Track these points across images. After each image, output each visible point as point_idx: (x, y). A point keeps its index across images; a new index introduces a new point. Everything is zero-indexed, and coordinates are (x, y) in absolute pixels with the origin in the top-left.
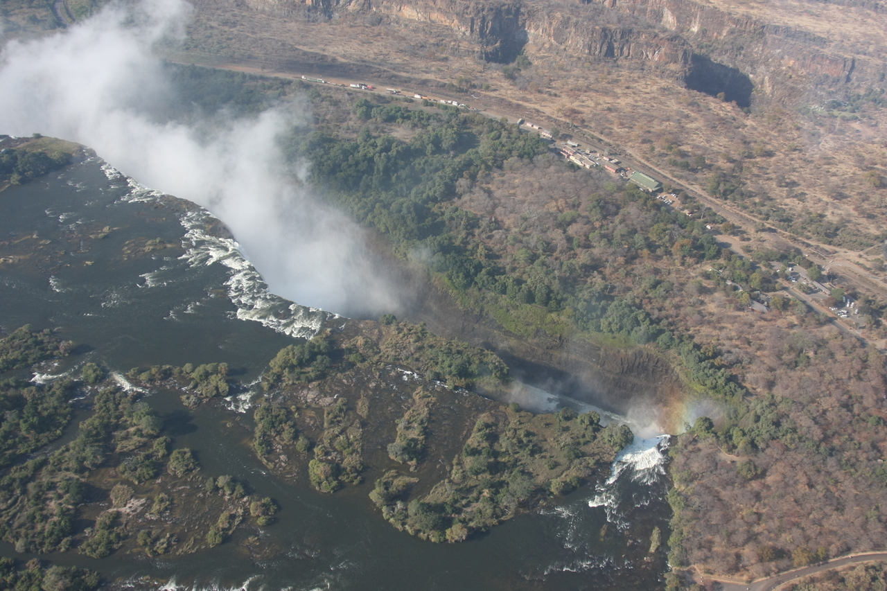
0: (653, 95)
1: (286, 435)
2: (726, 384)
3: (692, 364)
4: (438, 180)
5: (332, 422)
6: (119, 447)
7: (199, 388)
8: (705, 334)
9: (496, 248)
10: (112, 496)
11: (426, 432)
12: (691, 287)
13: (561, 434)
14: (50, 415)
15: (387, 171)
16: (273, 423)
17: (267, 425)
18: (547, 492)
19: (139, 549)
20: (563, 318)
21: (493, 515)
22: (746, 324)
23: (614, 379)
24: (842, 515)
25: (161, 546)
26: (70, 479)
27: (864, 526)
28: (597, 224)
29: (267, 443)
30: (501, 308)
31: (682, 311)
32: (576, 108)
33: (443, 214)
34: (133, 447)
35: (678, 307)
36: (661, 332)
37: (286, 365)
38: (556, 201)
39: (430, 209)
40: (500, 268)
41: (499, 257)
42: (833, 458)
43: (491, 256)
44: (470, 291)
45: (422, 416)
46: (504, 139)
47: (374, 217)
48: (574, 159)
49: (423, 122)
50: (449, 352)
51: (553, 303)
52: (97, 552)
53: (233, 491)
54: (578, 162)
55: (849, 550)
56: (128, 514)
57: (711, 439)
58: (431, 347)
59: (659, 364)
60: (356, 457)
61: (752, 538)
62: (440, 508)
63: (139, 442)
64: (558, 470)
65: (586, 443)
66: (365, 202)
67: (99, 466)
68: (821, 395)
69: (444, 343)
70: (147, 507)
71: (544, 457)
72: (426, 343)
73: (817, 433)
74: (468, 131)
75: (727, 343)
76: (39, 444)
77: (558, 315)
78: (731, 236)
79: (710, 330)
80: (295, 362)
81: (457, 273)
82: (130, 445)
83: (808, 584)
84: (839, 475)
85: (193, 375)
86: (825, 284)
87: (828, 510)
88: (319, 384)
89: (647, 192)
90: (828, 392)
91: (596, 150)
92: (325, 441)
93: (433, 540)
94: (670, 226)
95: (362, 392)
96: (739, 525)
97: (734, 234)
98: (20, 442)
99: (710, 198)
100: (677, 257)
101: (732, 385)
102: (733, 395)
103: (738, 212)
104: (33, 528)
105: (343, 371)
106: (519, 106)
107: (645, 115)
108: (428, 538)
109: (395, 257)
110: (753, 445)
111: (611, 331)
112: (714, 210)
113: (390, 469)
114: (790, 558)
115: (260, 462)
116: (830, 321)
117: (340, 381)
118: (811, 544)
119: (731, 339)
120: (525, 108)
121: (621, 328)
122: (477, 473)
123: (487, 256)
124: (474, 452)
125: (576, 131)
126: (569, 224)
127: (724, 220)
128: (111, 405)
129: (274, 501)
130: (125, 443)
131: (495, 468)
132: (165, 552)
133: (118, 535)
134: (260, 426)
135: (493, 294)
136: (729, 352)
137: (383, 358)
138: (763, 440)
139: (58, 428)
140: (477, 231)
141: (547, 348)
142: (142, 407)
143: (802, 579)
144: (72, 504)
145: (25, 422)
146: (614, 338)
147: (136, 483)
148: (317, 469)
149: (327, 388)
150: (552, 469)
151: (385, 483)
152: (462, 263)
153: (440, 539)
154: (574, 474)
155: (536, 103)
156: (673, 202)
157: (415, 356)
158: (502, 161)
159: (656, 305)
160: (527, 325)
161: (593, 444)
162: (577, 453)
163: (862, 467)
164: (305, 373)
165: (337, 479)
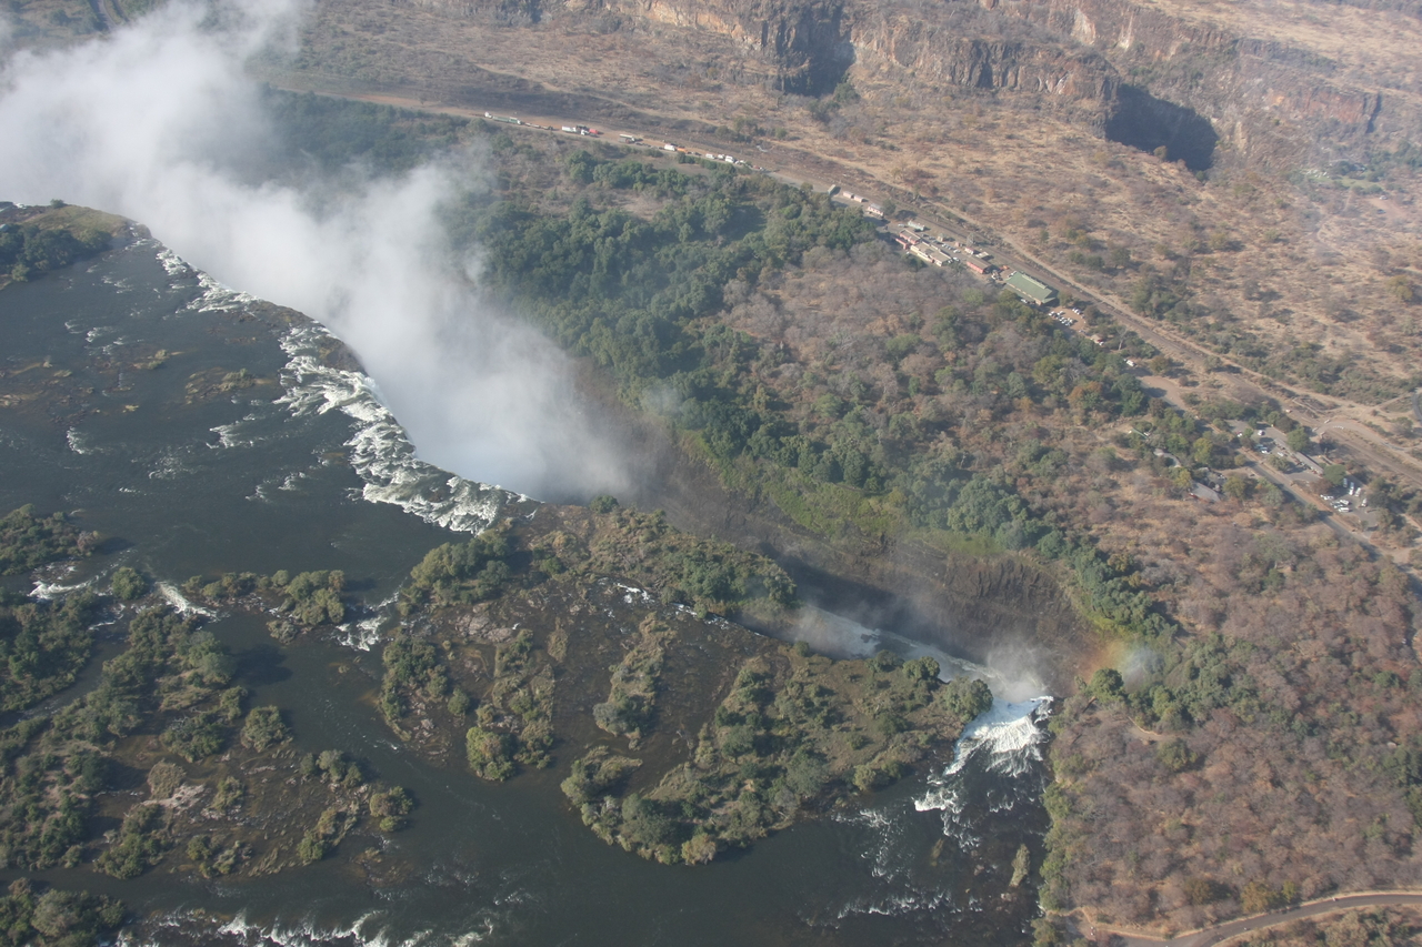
0: (1050, 149)
1: (432, 688)
2: (1146, 617)
3: (1092, 584)
4: (694, 281)
5: (507, 668)
6: (165, 702)
7: (298, 610)
8: (1117, 535)
9: (784, 392)
10: (150, 781)
11: (658, 686)
12: (1096, 459)
13: (876, 693)
14: (58, 650)
15: (614, 267)
16: (412, 668)
17: (402, 671)
18: (849, 786)
19: (190, 866)
20: (887, 506)
21: (759, 821)
22: (1183, 520)
23: (968, 606)
24: (1325, 831)
25: (224, 861)
26: (86, 751)
27: (1360, 849)
28: (949, 356)
29: (402, 699)
30: (788, 489)
31: (1081, 498)
32: (925, 169)
33: (701, 336)
34: (187, 703)
35: (1073, 491)
36: (1045, 530)
37: (437, 575)
38: (885, 317)
39: (680, 328)
40: (789, 425)
41: (788, 407)
42: (1315, 739)
43: (775, 404)
44: (739, 460)
45: (652, 661)
46: (805, 218)
47: (589, 340)
48: (918, 251)
49: (675, 188)
50: (700, 559)
51: (872, 482)
52: (122, 869)
53: (344, 775)
54: (923, 256)
55: (1334, 887)
56: (175, 810)
57: (1117, 704)
58: (672, 549)
59: (1040, 583)
60: (543, 724)
61: (1176, 865)
62: (673, 808)
63: (198, 694)
64: (868, 750)
65: (916, 708)
66: (578, 317)
67: (131, 733)
68: (1300, 637)
69: (693, 544)
70: (206, 798)
71: (846, 729)
72: (665, 542)
73: (1290, 697)
74: (748, 203)
75: (1150, 549)
76: (38, 696)
77: (880, 501)
78: (1167, 378)
79: (1125, 529)
80: (451, 570)
81: (719, 431)
82: (182, 699)
83: (1265, 941)
84: (1324, 766)
85: (288, 589)
86: (1313, 458)
87: (1302, 822)
88: (490, 607)
89: (1032, 305)
90: (1311, 632)
91: (953, 236)
92: (495, 698)
93: (661, 859)
94: (1066, 361)
95: (558, 620)
96: (1156, 845)
97: (1172, 374)
98: (8, 692)
99: (1134, 316)
100: (1077, 411)
101: (1156, 617)
102: (1157, 634)
103: (1179, 339)
104: (23, 829)
105: (529, 586)
106: (832, 164)
107: (1037, 181)
108: (653, 856)
109: (622, 404)
110: (1185, 715)
111: (964, 528)
112: (1140, 336)
113: (597, 744)
114: (1237, 899)
115: (389, 730)
116: (1321, 516)
117: (524, 602)
118: (1272, 877)
119: (1157, 544)
120: (842, 168)
121: (980, 524)
122: (736, 753)
123: (769, 405)
124: (734, 719)
125: (923, 205)
126: (904, 355)
127: (1155, 352)
128: (155, 635)
129: (409, 793)
130: (174, 696)
131: (765, 746)
132: (230, 872)
133: (157, 844)
134: (392, 671)
135: (777, 467)
136: (1154, 565)
137: (594, 567)
138: (1202, 708)
139: (69, 670)
140: (754, 365)
141: (862, 554)
142: (203, 638)
143: (1255, 933)
144: (87, 793)
145: (17, 660)
146: (969, 539)
147: (190, 760)
148: (479, 743)
149: (502, 614)
150: (858, 748)
151: (588, 767)
152: (728, 416)
153: (672, 858)
154: (894, 758)
155: (860, 160)
156: (1075, 321)
157: (646, 564)
158: (800, 252)
159: (1038, 487)
160: (830, 517)
161: (926, 710)
162: (900, 723)
163: (1362, 754)
164: (467, 588)
165: (510, 759)
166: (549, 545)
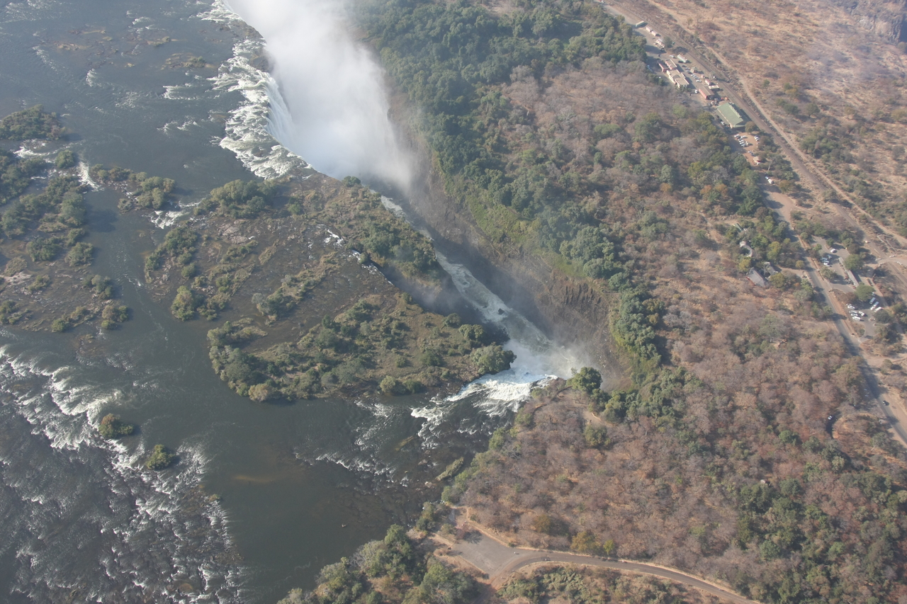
0: (820, 29)
1: (180, 258)
2: (644, 344)
3: (623, 313)
4: (496, 61)
5: (228, 259)
6: (41, 226)
7: (141, 197)
8: (668, 288)
9: (512, 142)
10: (7, 266)
11: (305, 295)
12: (689, 236)
13: (435, 338)
14: (8, 184)
15: (454, 41)
16: (177, 244)
17: (170, 245)
18: (376, 386)
20: (530, 229)
21: (306, 388)
22: (727, 291)
23: (559, 307)
24: (664, 519)
25: (14, 317)
27: (680, 540)
28: (636, 145)
30: (480, 203)
31: (663, 259)
32: (716, 23)
33: (483, 95)
34: (51, 230)
35: (660, 252)
36: (622, 270)
37: (224, 196)
39: (475, 89)
40: (500, 163)
41: (508, 152)
42: (700, 458)
43: (501, 147)
44: (455, 177)
45: (312, 279)
46: (606, 38)
47: (408, 83)
48: (670, 76)
51: (527, 211)
53: (102, 291)
54: (671, 78)
55: (647, 557)
56: (9, 284)
57: (582, 391)
58: (373, 218)
59: (600, 305)
60: (227, 296)
61: (545, 503)
62: (264, 365)
63: (59, 227)
64: (406, 370)
65: (453, 355)
66: (410, 68)
67: (15, 237)
70: (28, 281)
71: (402, 354)
72: (372, 213)
73: (705, 426)
74: (577, 21)
75: (686, 304)
77: (527, 224)
78: (790, 197)
79: (680, 286)
80: (232, 196)
81: (449, 155)
82: (50, 227)
83: (577, 572)
84: (695, 477)
85: (142, 184)
86: (862, 278)
88: (245, 223)
89: (726, 128)
90: (756, 390)
91: (704, 70)
92: (210, 274)
93: (238, 391)
95: (278, 240)
96: (540, 486)
97: (795, 196)
99: (797, 151)
100: (706, 202)
101: (650, 347)
102: (649, 358)
103: (820, 174)
105: (275, 217)
106: (654, 8)
107: (795, 48)
108: (235, 388)
110: (620, 414)
111: (569, 255)
112: (792, 165)
113: (248, 316)
114: (570, 539)
115: (144, 274)
116: (835, 318)
117: (266, 225)
118: (605, 535)
119: (695, 302)
120: (658, 12)
121: (580, 255)
122: (323, 347)
123: (493, 147)
124: (337, 327)
125: (698, 46)
126: (604, 137)
127: (796, 177)
128: (59, 190)
129: (128, 311)
130: (47, 224)
131: (340, 347)
132: (14, 324)
134: (165, 243)
135: (476, 187)
136: (678, 313)
137: (320, 216)
139: (6, 197)
140: (502, 121)
141: (509, 256)
143: (570, 564)
146: (569, 263)
147: (33, 260)
148: (182, 293)
149: (249, 228)
150: (399, 366)
151: (234, 328)
152: (458, 147)
153: (243, 392)
154: (419, 380)
155: (675, 9)
156: (751, 145)
157: (351, 223)
158: (584, 59)
159: (639, 243)
160: (498, 227)
161: (461, 358)
162: (437, 360)
163: (731, 479)
164: (237, 208)
165: (195, 310)
166: (303, 197)
